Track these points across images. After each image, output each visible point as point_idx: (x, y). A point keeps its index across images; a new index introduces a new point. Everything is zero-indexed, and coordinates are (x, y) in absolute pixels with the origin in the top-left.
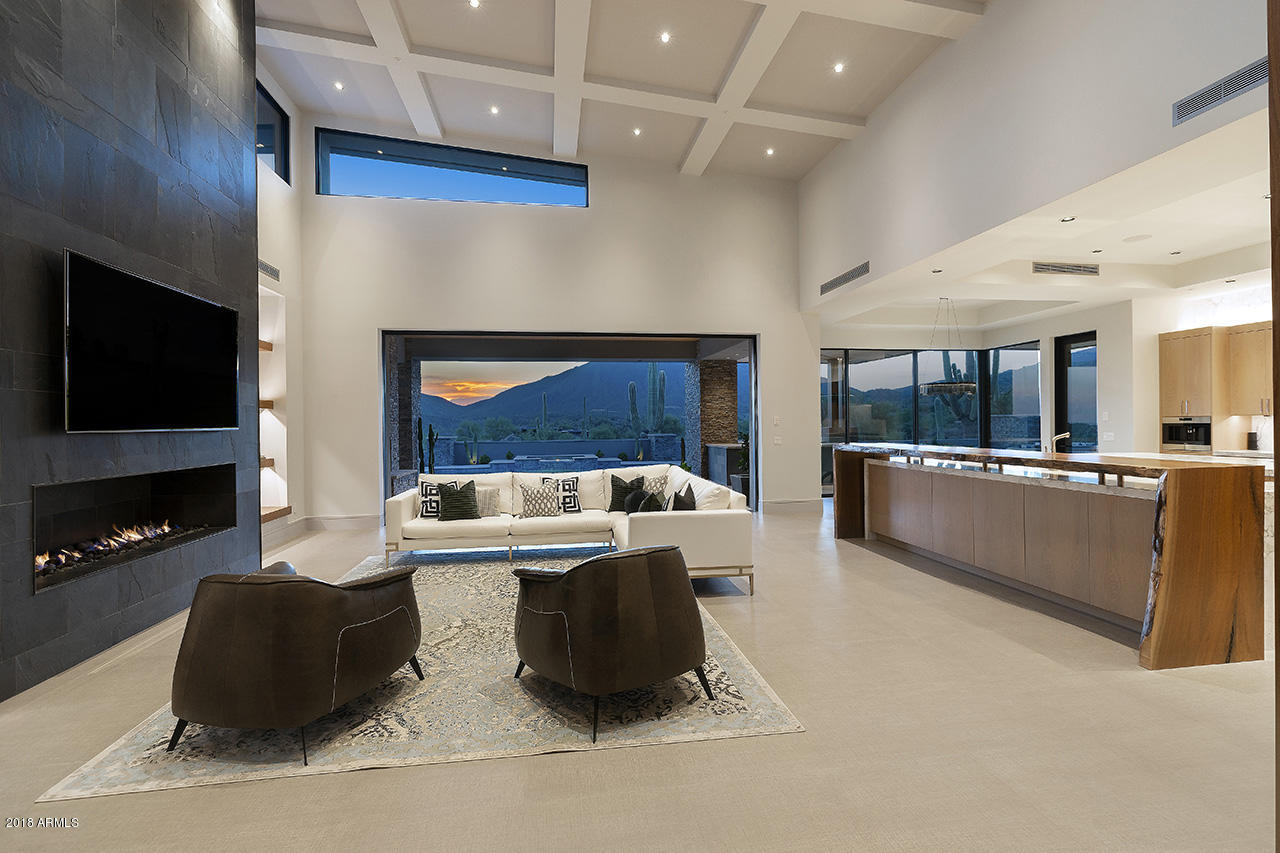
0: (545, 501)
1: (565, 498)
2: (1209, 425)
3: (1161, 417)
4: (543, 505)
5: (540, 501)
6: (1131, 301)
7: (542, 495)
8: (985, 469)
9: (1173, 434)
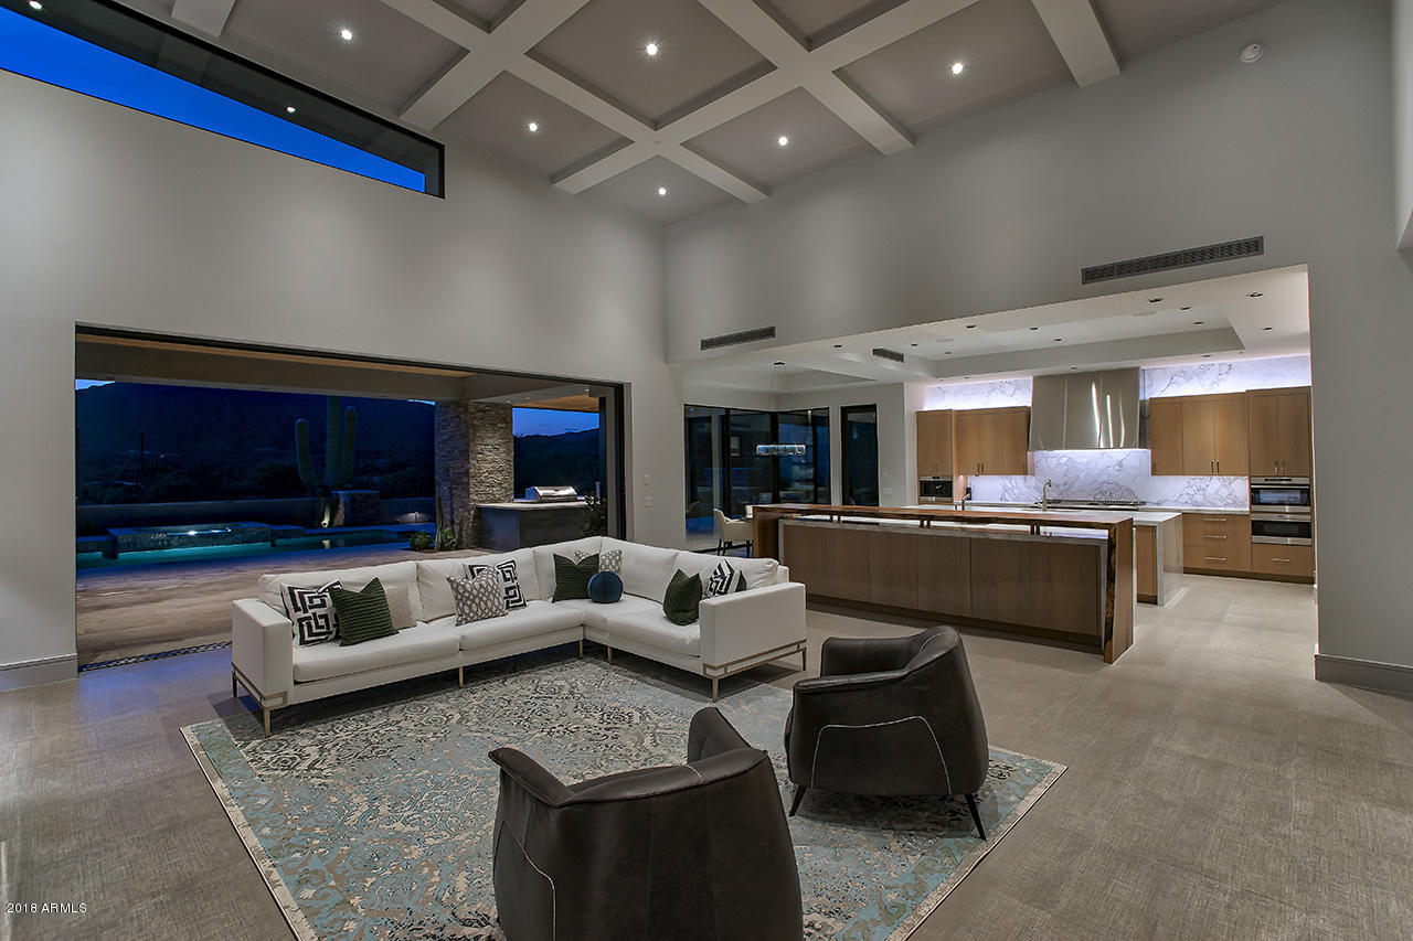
0: (491, 597)
1: (507, 590)
2: (951, 483)
3: (919, 476)
4: (489, 602)
5: (485, 599)
6: (902, 384)
7: (486, 589)
8: (831, 520)
9: (926, 489)
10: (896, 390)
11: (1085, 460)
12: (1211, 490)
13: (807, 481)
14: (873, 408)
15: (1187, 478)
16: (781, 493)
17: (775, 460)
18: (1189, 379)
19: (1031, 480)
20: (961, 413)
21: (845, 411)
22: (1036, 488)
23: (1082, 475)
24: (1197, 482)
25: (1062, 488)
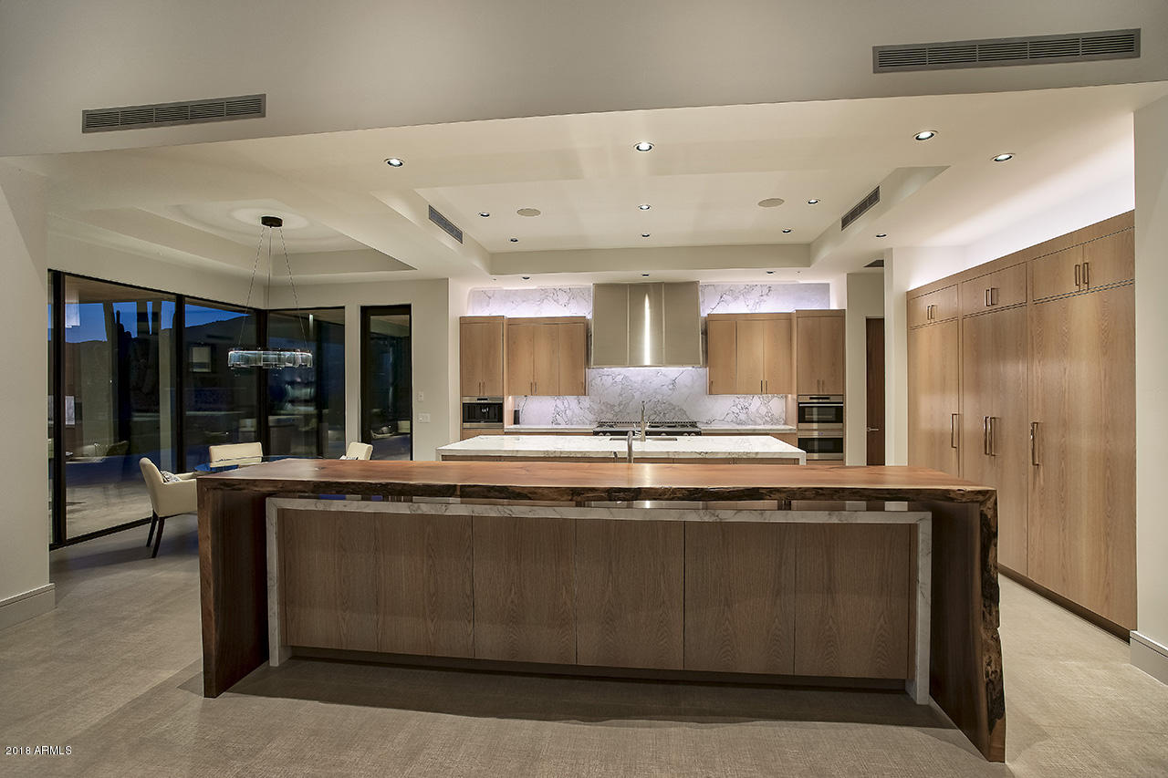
2: (500, 405)
3: (462, 398)
6: (447, 280)
9: (470, 414)
10: (438, 287)
11: (640, 378)
12: (753, 409)
13: (306, 402)
14: (406, 309)
15: (733, 397)
16: (271, 418)
17: (263, 374)
18: (736, 298)
19: (586, 401)
20: (513, 322)
21: (366, 312)
22: (591, 410)
23: (637, 395)
24: (742, 401)
25: (617, 409)
